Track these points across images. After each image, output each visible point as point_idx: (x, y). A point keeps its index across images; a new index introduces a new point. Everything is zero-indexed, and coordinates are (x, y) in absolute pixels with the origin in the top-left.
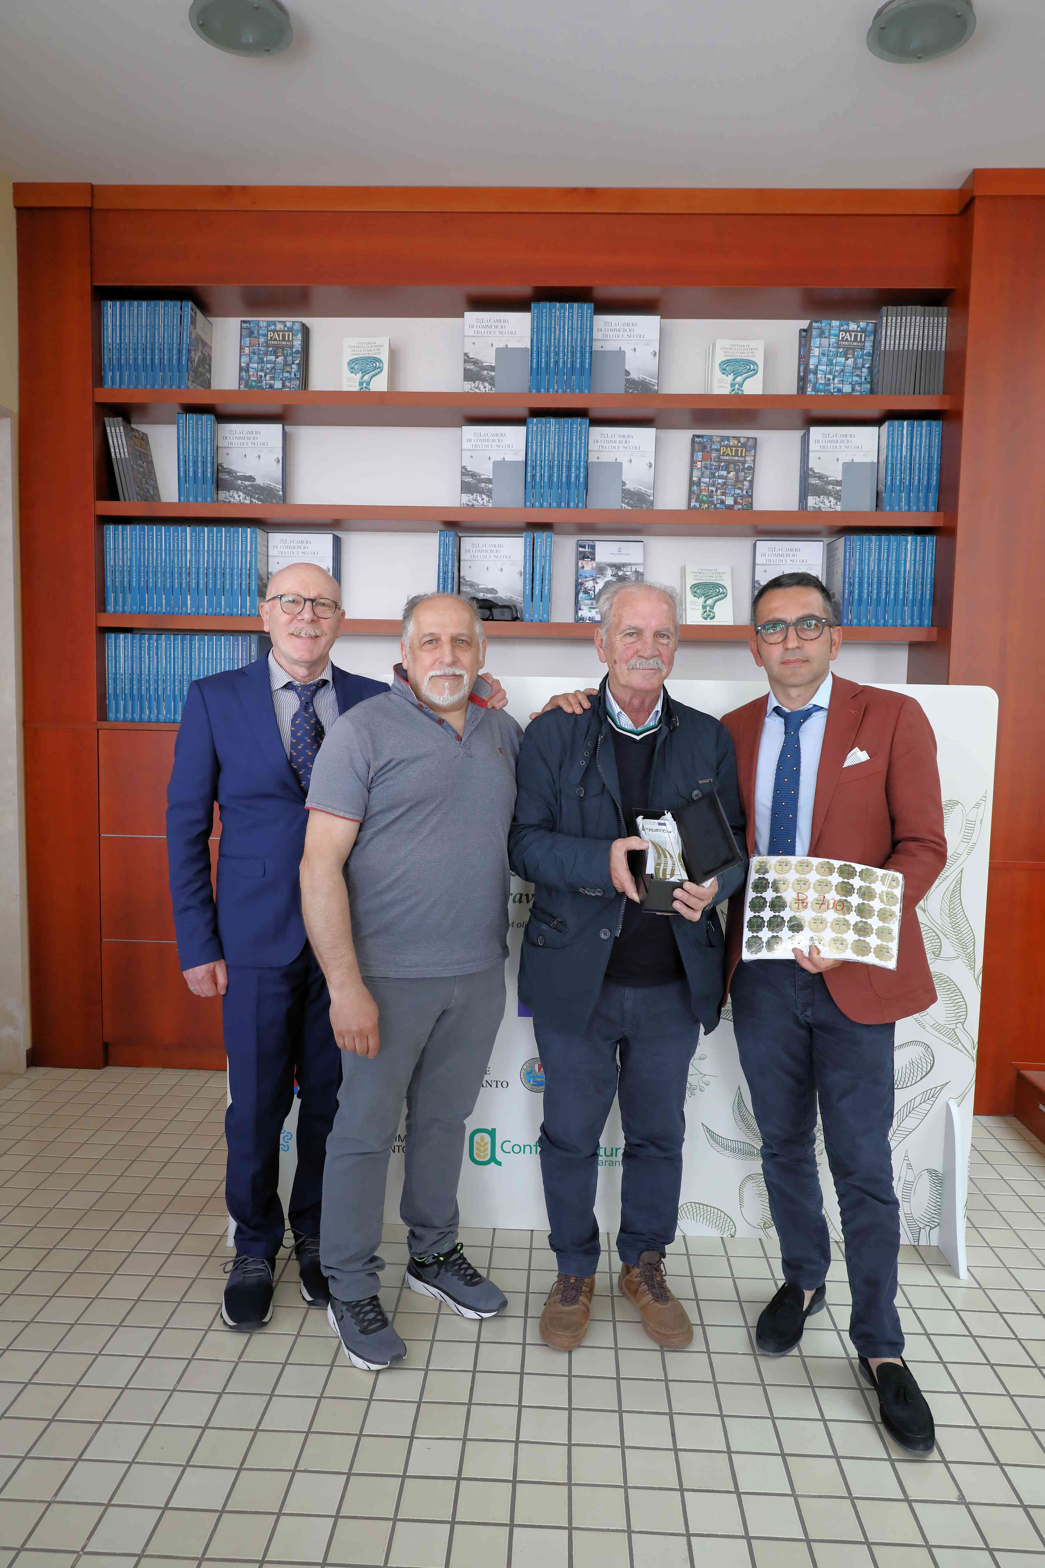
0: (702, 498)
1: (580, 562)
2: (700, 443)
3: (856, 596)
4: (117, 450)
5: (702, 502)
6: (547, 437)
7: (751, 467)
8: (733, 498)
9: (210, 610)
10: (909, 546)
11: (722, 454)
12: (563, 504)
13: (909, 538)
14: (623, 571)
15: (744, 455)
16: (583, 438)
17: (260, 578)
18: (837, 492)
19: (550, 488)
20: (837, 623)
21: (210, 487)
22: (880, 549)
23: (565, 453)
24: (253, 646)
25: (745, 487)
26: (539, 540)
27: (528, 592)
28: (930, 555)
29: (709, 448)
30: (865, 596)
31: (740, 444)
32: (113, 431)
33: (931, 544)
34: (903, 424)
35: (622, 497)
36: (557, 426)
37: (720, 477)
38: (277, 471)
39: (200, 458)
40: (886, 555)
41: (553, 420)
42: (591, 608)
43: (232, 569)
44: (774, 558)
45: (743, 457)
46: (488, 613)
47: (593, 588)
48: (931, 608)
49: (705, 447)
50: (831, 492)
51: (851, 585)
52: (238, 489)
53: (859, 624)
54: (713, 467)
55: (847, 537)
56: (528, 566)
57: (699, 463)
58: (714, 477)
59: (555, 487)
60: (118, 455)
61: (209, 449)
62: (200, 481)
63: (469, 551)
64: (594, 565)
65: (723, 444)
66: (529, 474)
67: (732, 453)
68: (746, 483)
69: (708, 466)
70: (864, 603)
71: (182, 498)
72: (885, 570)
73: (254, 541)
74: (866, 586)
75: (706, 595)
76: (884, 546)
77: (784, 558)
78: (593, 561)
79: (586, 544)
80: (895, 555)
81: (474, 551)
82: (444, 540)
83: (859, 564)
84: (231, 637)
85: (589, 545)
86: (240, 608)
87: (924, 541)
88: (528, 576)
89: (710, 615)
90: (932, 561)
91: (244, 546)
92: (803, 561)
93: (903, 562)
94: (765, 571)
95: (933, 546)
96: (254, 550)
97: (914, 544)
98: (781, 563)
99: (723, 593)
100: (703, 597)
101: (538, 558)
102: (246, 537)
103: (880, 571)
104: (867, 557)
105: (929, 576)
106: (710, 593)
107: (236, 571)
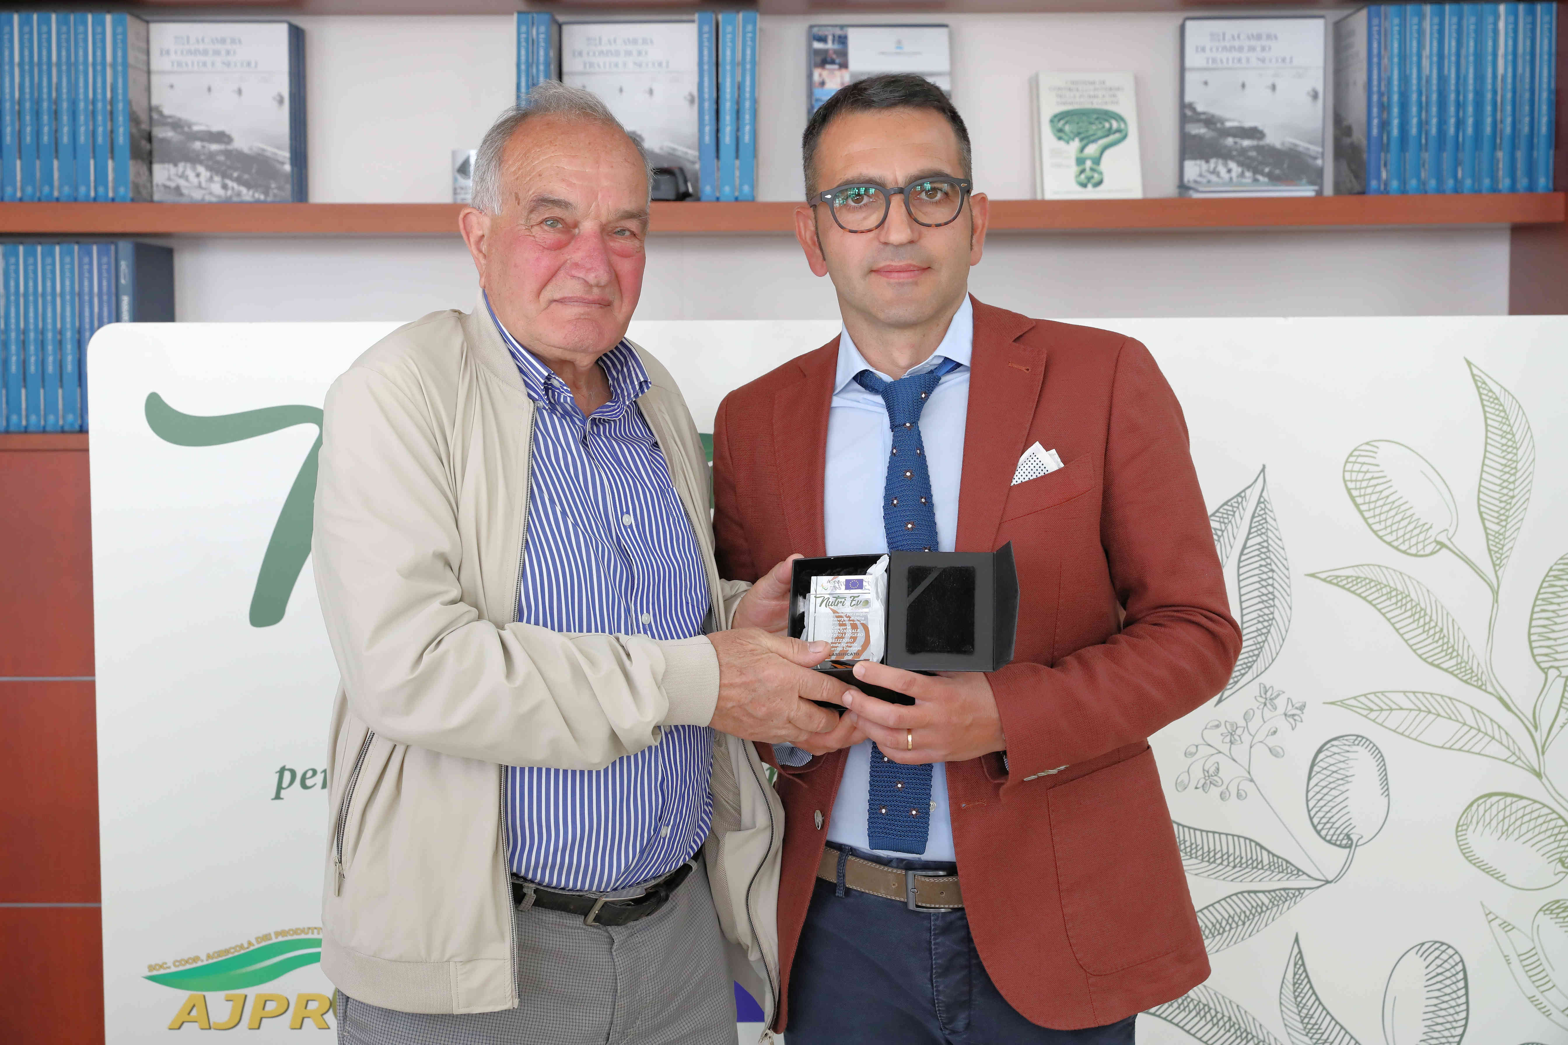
1: (816, 72)
3: (1395, 132)
9: (29, 190)
10: (1501, 25)
13: (1502, 9)
17: (134, 119)
20: (1357, 188)
22: (1441, 32)
24: (123, 265)
26: (729, 29)
27: (708, 139)
28: (1545, 44)
30: (1414, 131)
33: (1547, 19)
40: (1454, 44)
43: (74, 103)
44: (1224, 55)
48: (1552, 153)
51: (1384, 108)
53: (1403, 191)
55: (1374, 8)
56: (706, 84)
63: (580, 54)
70: (1412, 145)
72: (1453, 75)
73: (122, 42)
74: (1414, 110)
75: (1082, 136)
76: (1450, 25)
77: (1243, 55)
78: (844, 71)
79: (826, 33)
80: (1472, 43)
81: (591, 54)
82: (528, 33)
83: (1400, 64)
84: (76, 247)
85: (834, 36)
86: (92, 184)
87: (1532, 13)
88: (706, 105)
89: (1092, 177)
90: (1550, 54)
91: (99, 53)
92: (1284, 60)
93: (1490, 58)
94: (1206, 83)
95: (1551, 23)
96: (120, 60)
97: (1511, 19)
98: (1239, 65)
99: (1118, 131)
100: (1077, 140)
101: (728, 68)
102: (104, 33)
103: (1442, 79)
104: (1415, 50)
105: (1545, 86)
106: (1091, 132)
107: (82, 105)
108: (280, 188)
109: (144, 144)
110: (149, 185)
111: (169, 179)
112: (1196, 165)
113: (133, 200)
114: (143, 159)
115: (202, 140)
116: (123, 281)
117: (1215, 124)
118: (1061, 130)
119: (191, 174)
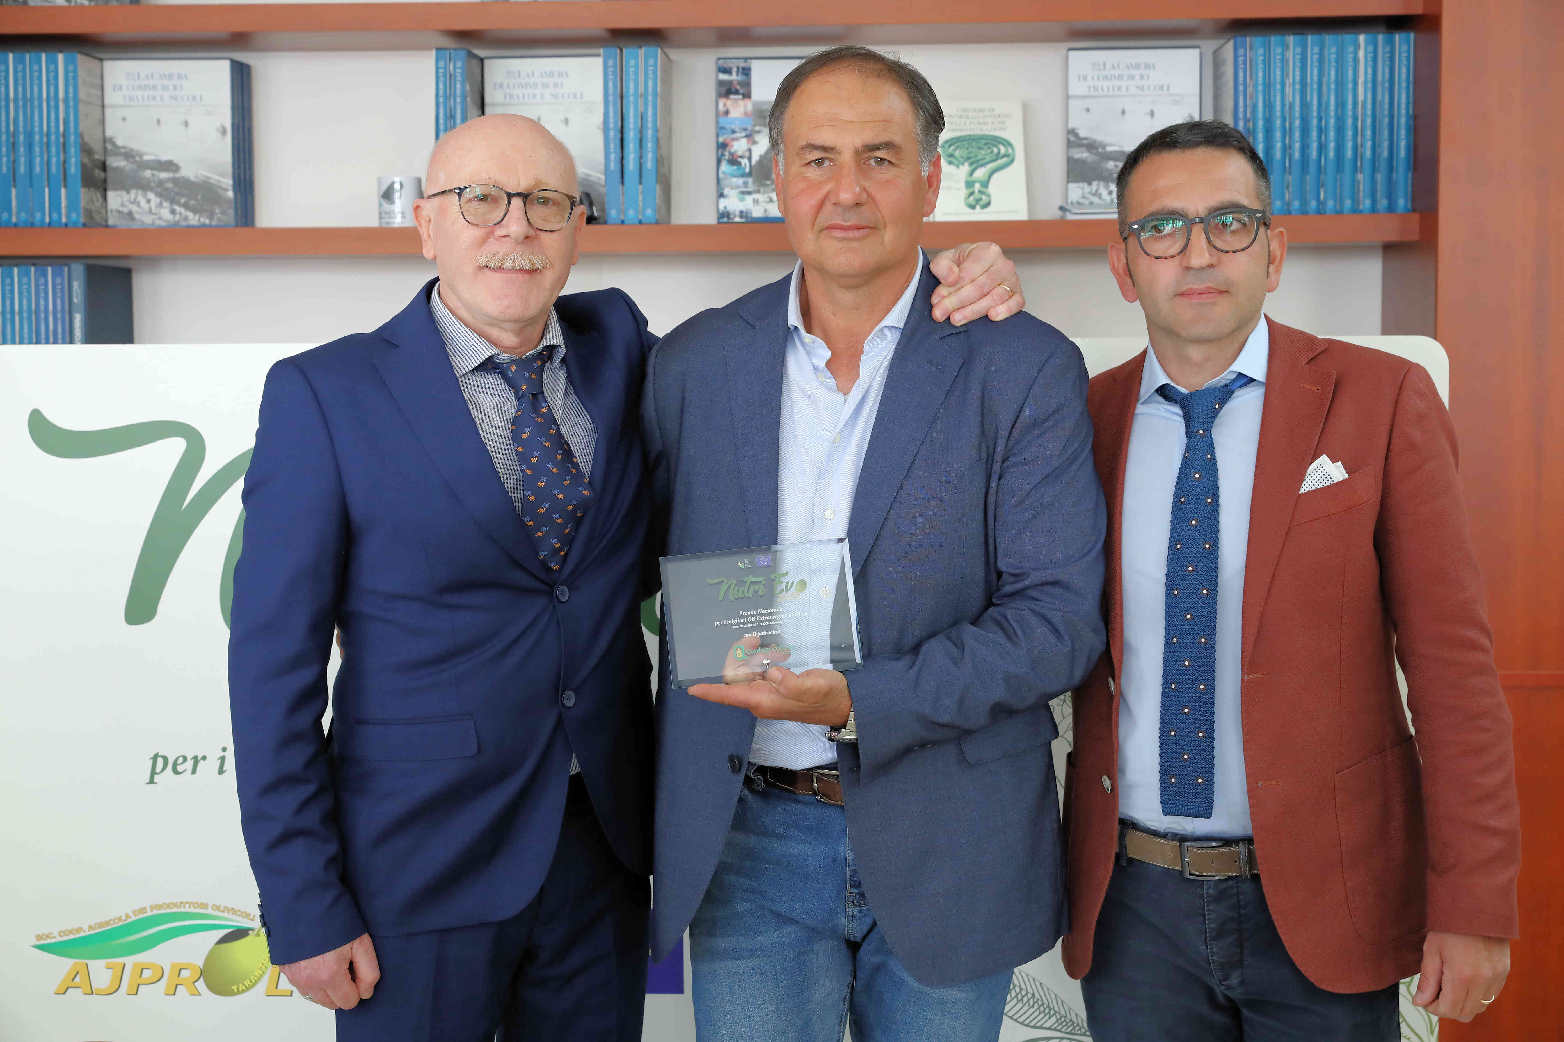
1: (721, 102)
10: (1361, 54)
13: (1362, 38)
17: (86, 150)
22: (1303, 61)
24: (76, 285)
26: (632, 62)
27: (614, 165)
28: (1404, 70)
30: (1278, 155)
33: (1405, 48)
40: (1315, 72)
42: (743, 193)
43: (30, 135)
44: (1105, 84)
47: (747, 154)
48: (1410, 175)
55: (1239, 39)
56: (611, 115)
63: (501, 86)
64: (750, 107)
70: (1277, 169)
72: (1315, 102)
73: (72, 80)
74: (1278, 135)
75: (971, 161)
76: (1312, 55)
77: (1123, 84)
78: (747, 100)
79: (731, 65)
80: (1333, 72)
81: (511, 86)
82: (445, 68)
83: (1264, 92)
84: (33, 269)
85: (738, 68)
86: (47, 210)
87: (1391, 43)
88: (612, 134)
89: (981, 199)
90: (1408, 81)
91: (52, 90)
92: (1161, 88)
93: (1350, 86)
94: (1088, 110)
95: (1408, 52)
96: (71, 95)
97: (1371, 48)
98: (1119, 93)
99: (1006, 155)
100: (967, 164)
101: (632, 99)
102: (56, 70)
103: (1305, 105)
104: (1278, 78)
105: (1403, 112)
106: (980, 157)
107: (37, 138)
108: (223, 213)
109: (97, 172)
110: (103, 211)
111: (122, 205)
112: (1079, 187)
113: (84, 225)
114: (96, 186)
115: (152, 169)
116: (75, 300)
117: (1097, 148)
118: (951, 155)
119: (142, 200)
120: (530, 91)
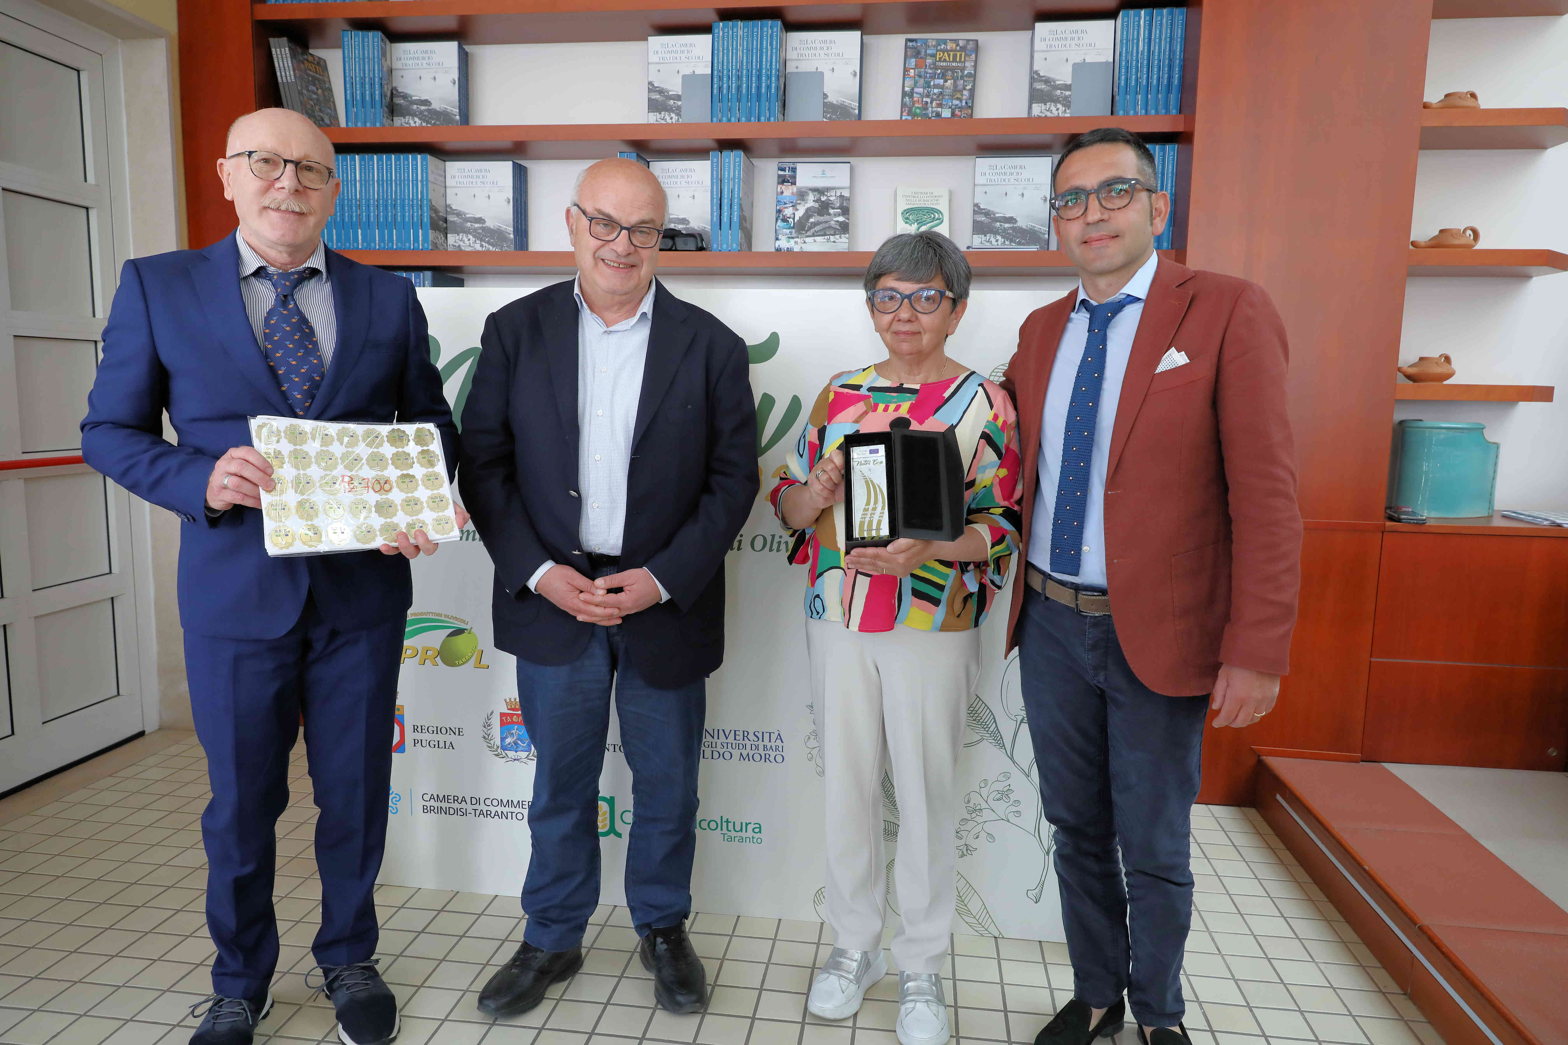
0: (915, 112)
1: (779, 187)
2: (913, 48)
4: (283, 74)
5: (915, 115)
6: (735, 43)
7: (970, 73)
8: (950, 110)
11: (938, 59)
12: (753, 119)
14: (827, 196)
15: (963, 60)
16: (774, 43)
17: (433, 209)
18: (1066, 98)
19: (739, 100)
21: (380, 112)
23: (754, 61)
24: (427, 283)
25: (964, 97)
26: (727, 160)
27: (716, 220)
28: (1170, 167)
29: (923, 53)
31: (958, 48)
32: (279, 52)
33: (1172, 154)
34: (1140, 13)
35: (824, 112)
36: (746, 30)
37: (936, 86)
38: (453, 93)
39: (367, 80)
41: (740, 24)
42: (789, 238)
43: (403, 201)
44: (996, 177)
45: (962, 62)
46: (670, 243)
47: (792, 216)
49: (919, 53)
50: (1058, 98)
52: (413, 115)
54: (928, 75)
56: (715, 190)
57: (912, 71)
58: (929, 87)
59: (744, 99)
60: (284, 78)
61: (376, 69)
62: (368, 105)
64: (795, 190)
65: (939, 48)
66: (715, 86)
67: (949, 59)
68: (966, 93)
69: (923, 74)
71: (350, 124)
73: (425, 169)
75: (918, 221)
77: (1007, 177)
78: (793, 186)
79: (786, 166)
85: (789, 168)
86: (412, 242)
87: (1164, 151)
88: (715, 202)
90: (1173, 173)
91: (414, 175)
94: (986, 193)
95: (1174, 156)
96: (425, 179)
98: (1004, 183)
99: (938, 219)
100: (916, 223)
101: (726, 181)
102: (417, 165)
106: (923, 220)
107: (407, 201)
108: (508, 246)
109: (441, 223)
110: (446, 245)
111: (455, 242)
112: (979, 237)
113: (432, 251)
114: (440, 231)
115: (471, 222)
117: (990, 215)
118: (907, 218)
119: (465, 239)
120: (674, 180)
